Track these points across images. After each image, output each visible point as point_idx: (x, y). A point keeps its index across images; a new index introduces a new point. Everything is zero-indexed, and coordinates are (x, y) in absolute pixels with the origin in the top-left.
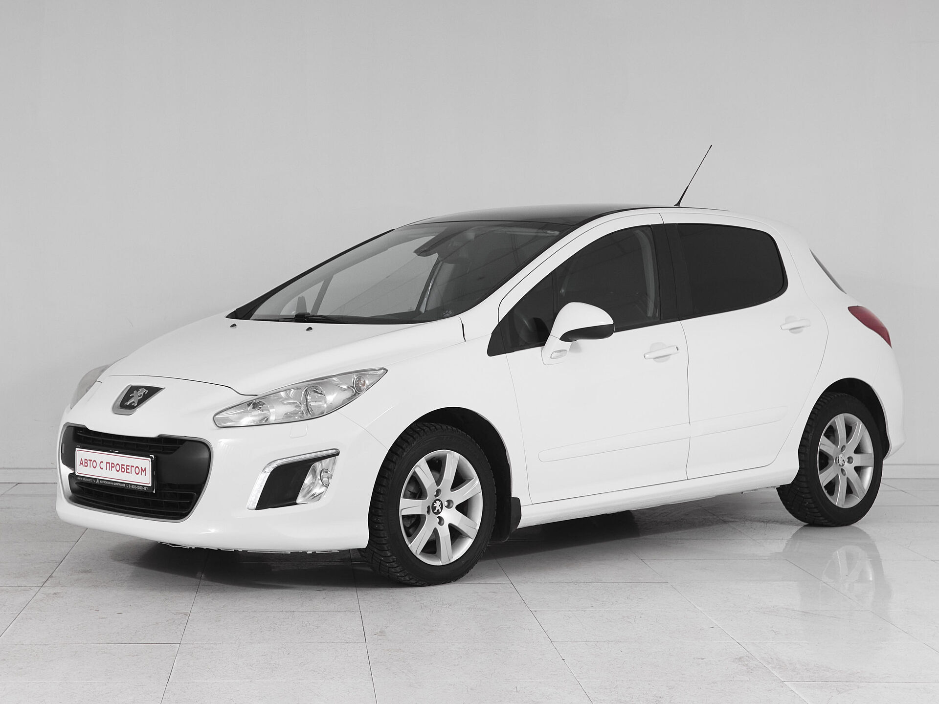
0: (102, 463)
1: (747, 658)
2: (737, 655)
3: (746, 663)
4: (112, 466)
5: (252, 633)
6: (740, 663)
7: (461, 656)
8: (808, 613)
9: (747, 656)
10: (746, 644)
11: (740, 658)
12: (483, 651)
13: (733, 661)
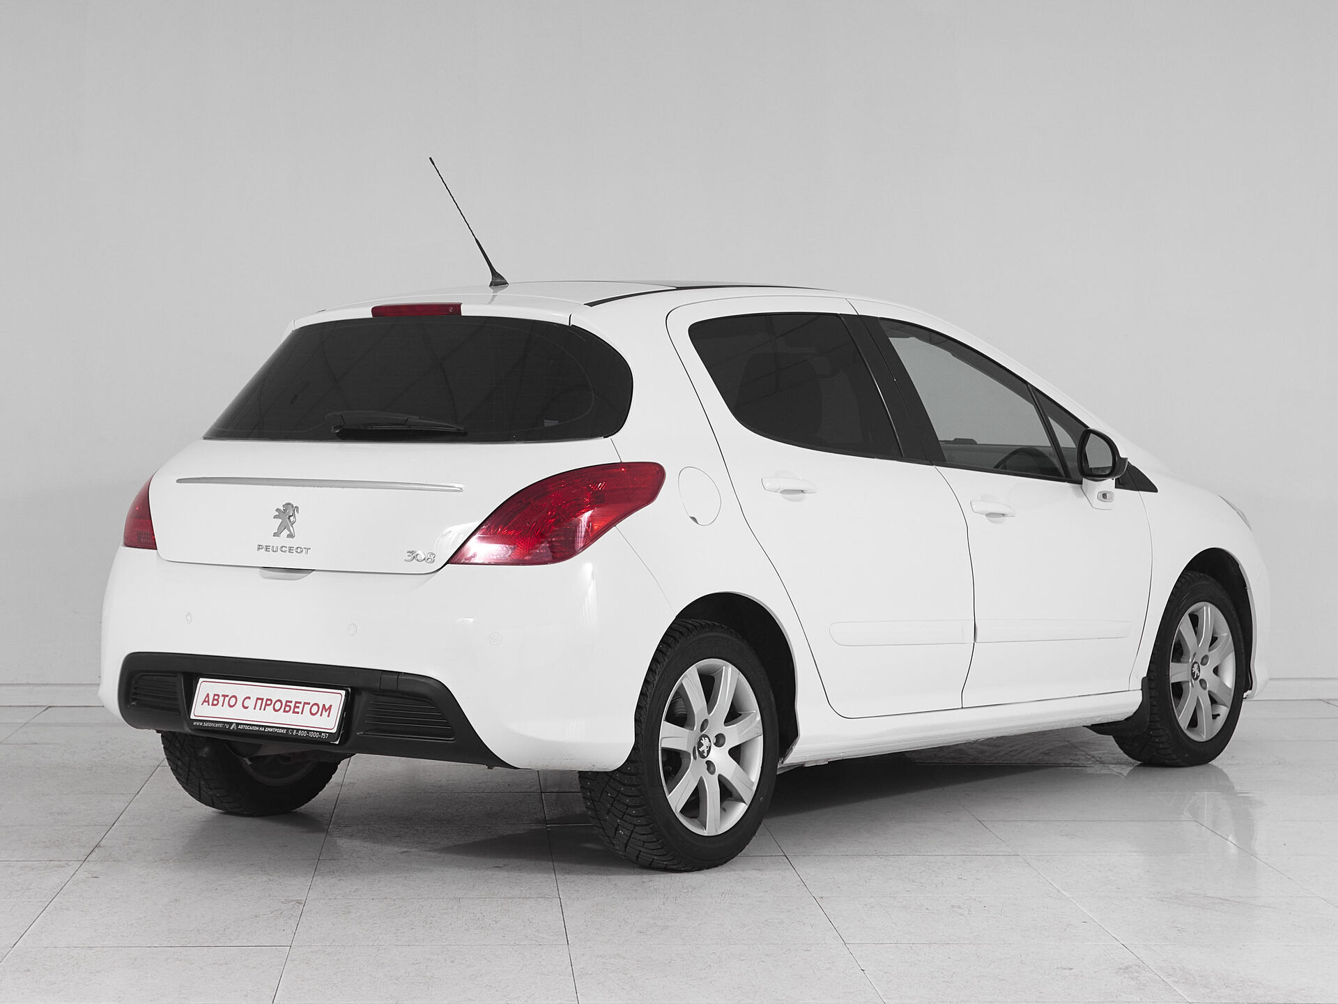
1: (1137, 968)
2: (1122, 964)
3: (1136, 974)
5: (397, 930)
6: (1126, 976)
7: (710, 965)
8: (1227, 900)
9: (1136, 965)
10: (1136, 947)
11: (1127, 968)
12: (744, 958)
13: (1117, 972)
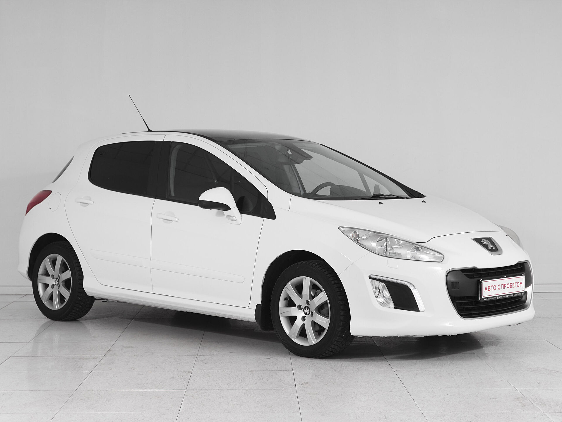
0: (499, 286)
1: (522, 398)
2: (516, 397)
3: (522, 401)
4: (505, 286)
6: (518, 401)
9: (522, 397)
11: (518, 398)
13: (514, 400)
